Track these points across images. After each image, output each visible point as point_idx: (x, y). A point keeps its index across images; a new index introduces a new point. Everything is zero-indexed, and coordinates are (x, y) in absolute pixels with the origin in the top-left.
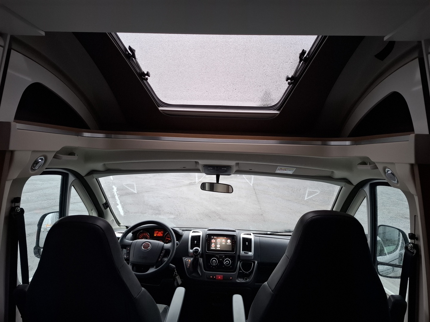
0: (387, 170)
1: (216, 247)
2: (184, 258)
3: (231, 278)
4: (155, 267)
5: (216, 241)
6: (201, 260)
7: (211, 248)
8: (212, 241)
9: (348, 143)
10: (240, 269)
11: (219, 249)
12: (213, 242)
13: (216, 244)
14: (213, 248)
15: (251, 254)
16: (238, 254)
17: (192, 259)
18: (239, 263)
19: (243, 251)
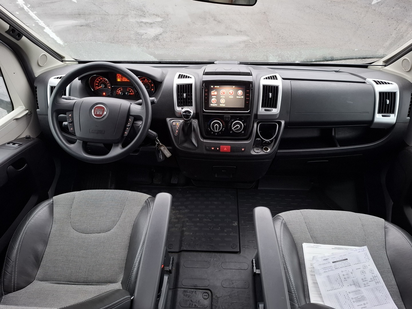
1: (218, 102)
2: (168, 120)
3: (243, 149)
4: (120, 146)
5: (218, 92)
6: (195, 123)
7: (211, 105)
8: (212, 94)
10: (257, 136)
11: (224, 105)
12: (214, 95)
13: (218, 98)
14: (214, 105)
15: (275, 111)
16: (255, 113)
17: (181, 121)
18: (255, 125)
19: (262, 106)
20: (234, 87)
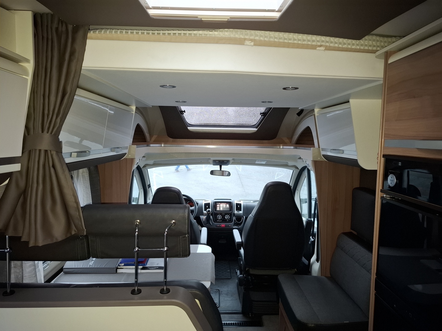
1: (220, 209)
2: (200, 216)
3: (230, 226)
5: (220, 205)
6: (211, 217)
7: (217, 210)
9: (292, 147)
10: (235, 221)
11: (222, 210)
12: (218, 206)
13: (220, 207)
15: (241, 212)
16: (234, 213)
17: (206, 216)
18: (234, 218)
19: (236, 210)
20: (225, 203)
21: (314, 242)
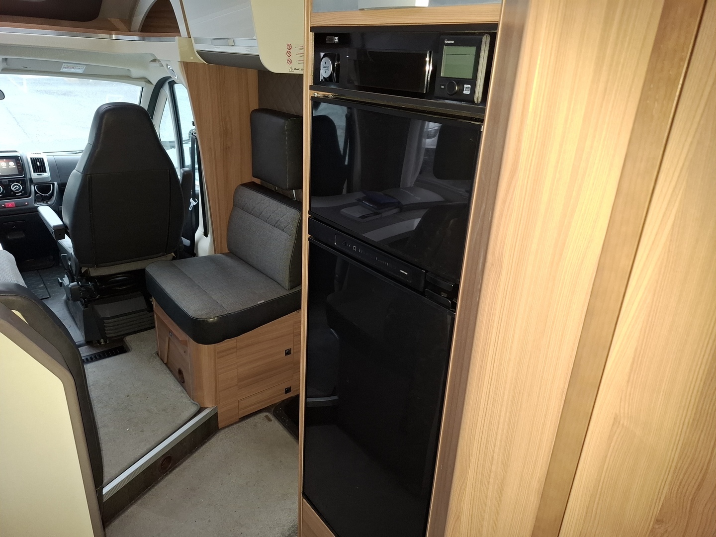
0: (169, 67)
3: (26, 203)
9: (136, 38)
10: (36, 193)
15: (47, 175)
16: (30, 177)
18: (32, 187)
19: (34, 172)
20: (5, 160)
21: (196, 207)
